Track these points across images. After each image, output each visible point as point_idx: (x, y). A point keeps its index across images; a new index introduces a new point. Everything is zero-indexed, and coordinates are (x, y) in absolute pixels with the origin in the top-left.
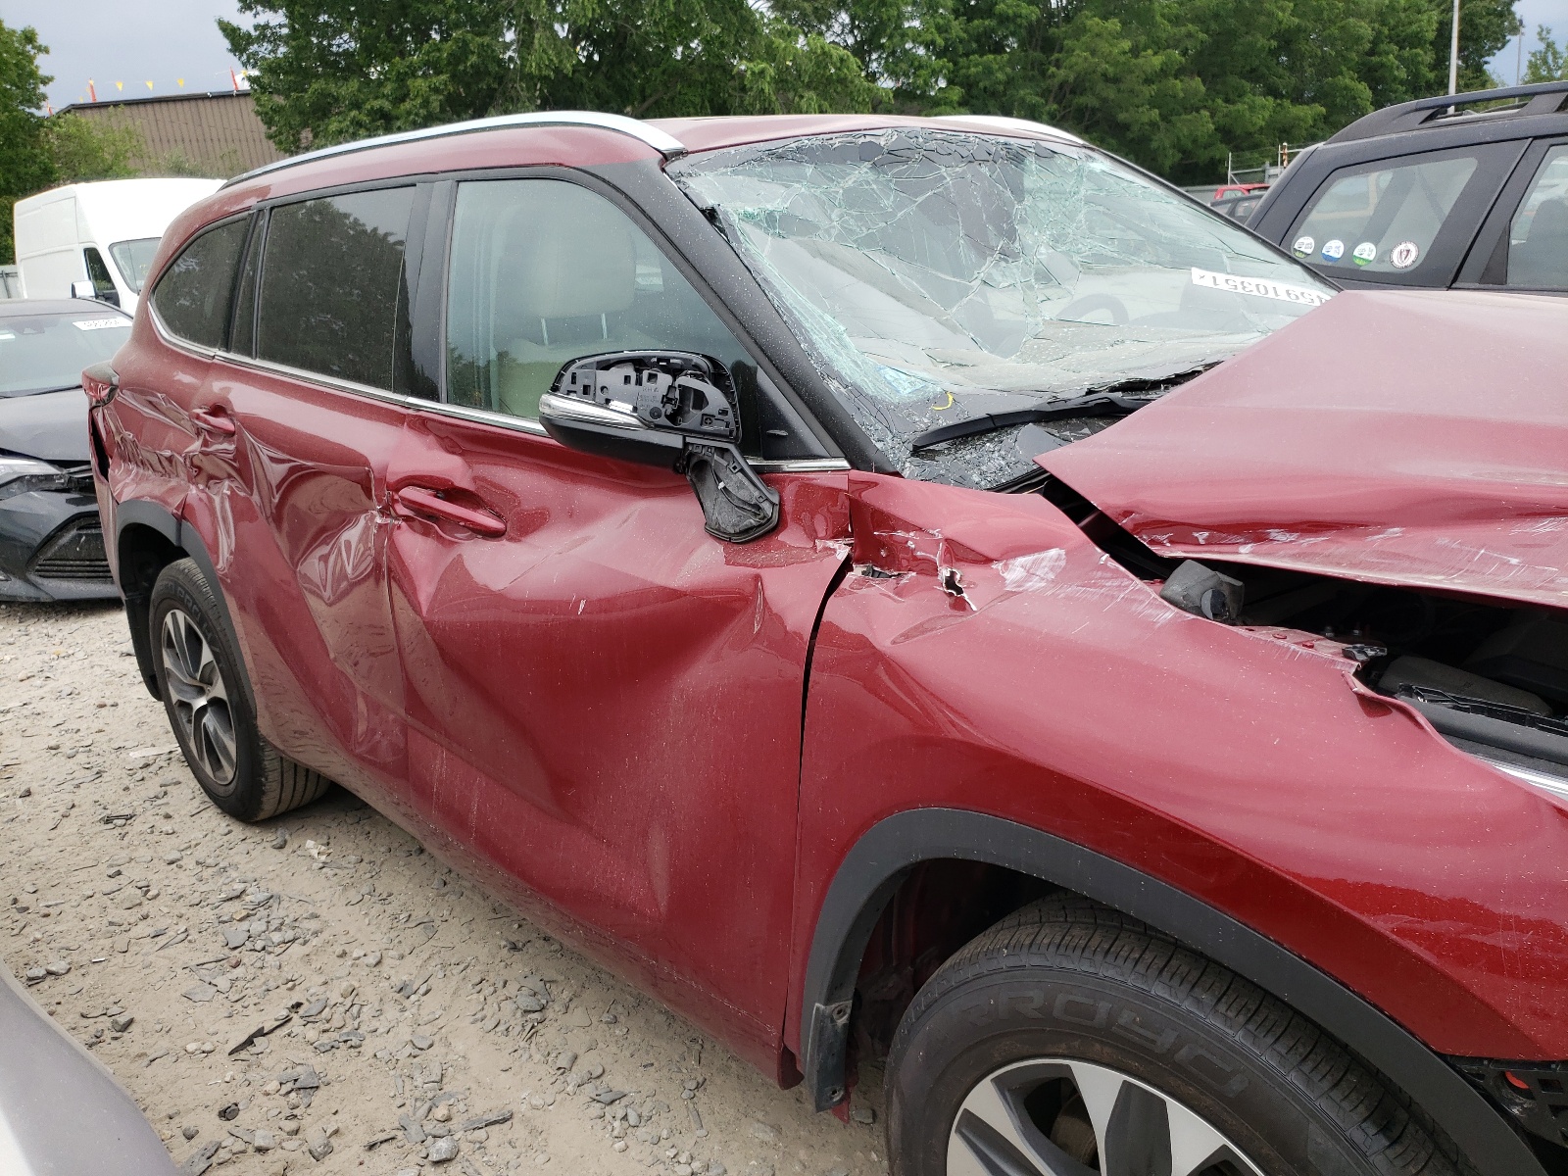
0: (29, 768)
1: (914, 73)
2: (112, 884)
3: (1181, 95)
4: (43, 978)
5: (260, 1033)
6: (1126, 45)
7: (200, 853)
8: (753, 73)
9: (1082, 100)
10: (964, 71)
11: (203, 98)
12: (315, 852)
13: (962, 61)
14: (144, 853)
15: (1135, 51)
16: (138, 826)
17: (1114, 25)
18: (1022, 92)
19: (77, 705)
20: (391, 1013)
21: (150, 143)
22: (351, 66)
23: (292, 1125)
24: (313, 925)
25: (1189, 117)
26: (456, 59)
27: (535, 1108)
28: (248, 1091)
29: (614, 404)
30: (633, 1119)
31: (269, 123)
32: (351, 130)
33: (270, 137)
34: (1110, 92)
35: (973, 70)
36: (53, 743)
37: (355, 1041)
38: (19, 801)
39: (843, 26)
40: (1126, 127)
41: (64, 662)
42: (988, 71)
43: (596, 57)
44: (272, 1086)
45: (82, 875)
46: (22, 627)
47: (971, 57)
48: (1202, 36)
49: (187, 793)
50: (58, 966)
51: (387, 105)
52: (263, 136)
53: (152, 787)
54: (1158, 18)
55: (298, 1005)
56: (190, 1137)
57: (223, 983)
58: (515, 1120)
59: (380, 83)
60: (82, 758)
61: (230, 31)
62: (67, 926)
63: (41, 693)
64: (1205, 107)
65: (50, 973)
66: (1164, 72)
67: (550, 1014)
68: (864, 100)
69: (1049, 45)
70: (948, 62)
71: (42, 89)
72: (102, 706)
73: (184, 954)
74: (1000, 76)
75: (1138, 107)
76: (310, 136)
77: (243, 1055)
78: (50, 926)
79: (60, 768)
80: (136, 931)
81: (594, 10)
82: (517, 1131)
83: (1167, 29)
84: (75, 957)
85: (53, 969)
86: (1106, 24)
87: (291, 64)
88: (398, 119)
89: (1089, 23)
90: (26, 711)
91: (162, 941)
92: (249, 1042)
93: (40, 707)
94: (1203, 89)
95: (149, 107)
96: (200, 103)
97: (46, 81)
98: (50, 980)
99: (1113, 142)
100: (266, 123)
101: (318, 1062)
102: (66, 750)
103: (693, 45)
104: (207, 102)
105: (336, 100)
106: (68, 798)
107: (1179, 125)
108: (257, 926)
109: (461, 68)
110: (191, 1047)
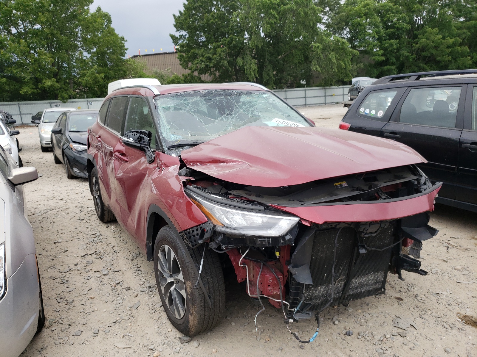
0: (70, 209)
1: (367, 46)
2: (75, 230)
3: (460, 51)
4: (57, 243)
5: (87, 254)
6: (440, 36)
7: (93, 227)
8: (315, 47)
9: (425, 54)
10: (383, 45)
11: (166, 53)
12: (113, 229)
13: (384, 42)
14: (83, 226)
15: (444, 38)
16: (84, 221)
17: (436, 30)
18: (403, 52)
19: (85, 199)
20: (111, 254)
21: (148, 65)
22: (204, 45)
23: (85, 268)
24: (106, 240)
25: (463, 59)
26: (230, 43)
27: (125, 270)
28: (81, 262)
29: (131, 139)
30: (140, 273)
31: (181, 61)
32: (200, 63)
33: (181, 64)
34: (434, 51)
35: (386, 45)
36: (76, 205)
37: (102, 258)
38: (66, 215)
39: (347, 31)
40: (439, 62)
41: (86, 191)
42: (391, 45)
43: (271, 42)
44: (85, 262)
45: (71, 228)
46: (82, 183)
47: (386, 41)
48: (469, 33)
49: (95, 217)
50: (60, 241)
51: (211, 56)
52: (179, 64)
53: (90, 215)
54: (453, 28)
55: (96, 252)
56: (68, 267)
57: (85, 247)
58: (121, 272)
59: (210, 49)
60: (80, 209)
61: (173, 37)
62: (64, 236)
63: (79, 196)
64: (469, 56)
65: (58, 242)
66: (454, 44)
67: (138, 258)
68: (349, 54)
69: (415, 37)
70: (379, 42)
71: (126, 51)
72: (89, 200)
73: (82, 242)
74: (395, 47)
75: (444, 56)
76: (191, 64)
77: (83, 258)
78: (62, 235)
79: (76, 210)
80: (75, 238)
81: (269, 29)
82: (120, 273)
83: (455, 31)
84: (63, 240)
85: (59, 241)
86: (434, 30)
87: (187, 45)
88: (213, 59)
89: (427, 30)
90: (75, 199)
91: (78, 240)
92: (84, 256)
93: (77, 198)
94: (468, 50)
95: (153, 56)
96: (165, 55)
97: (126, 50)
98: (58, 243)
99: (435, 67)
100: (180, 61)
101: (94, 260)
102: (78, 207)
103: (300, 38)
104: (167, 55)
105: (197, 54)
106: (74, 215)
107: (459, 61)
108: (95, 239)
109: (231, 45)
110: (75, 255)
